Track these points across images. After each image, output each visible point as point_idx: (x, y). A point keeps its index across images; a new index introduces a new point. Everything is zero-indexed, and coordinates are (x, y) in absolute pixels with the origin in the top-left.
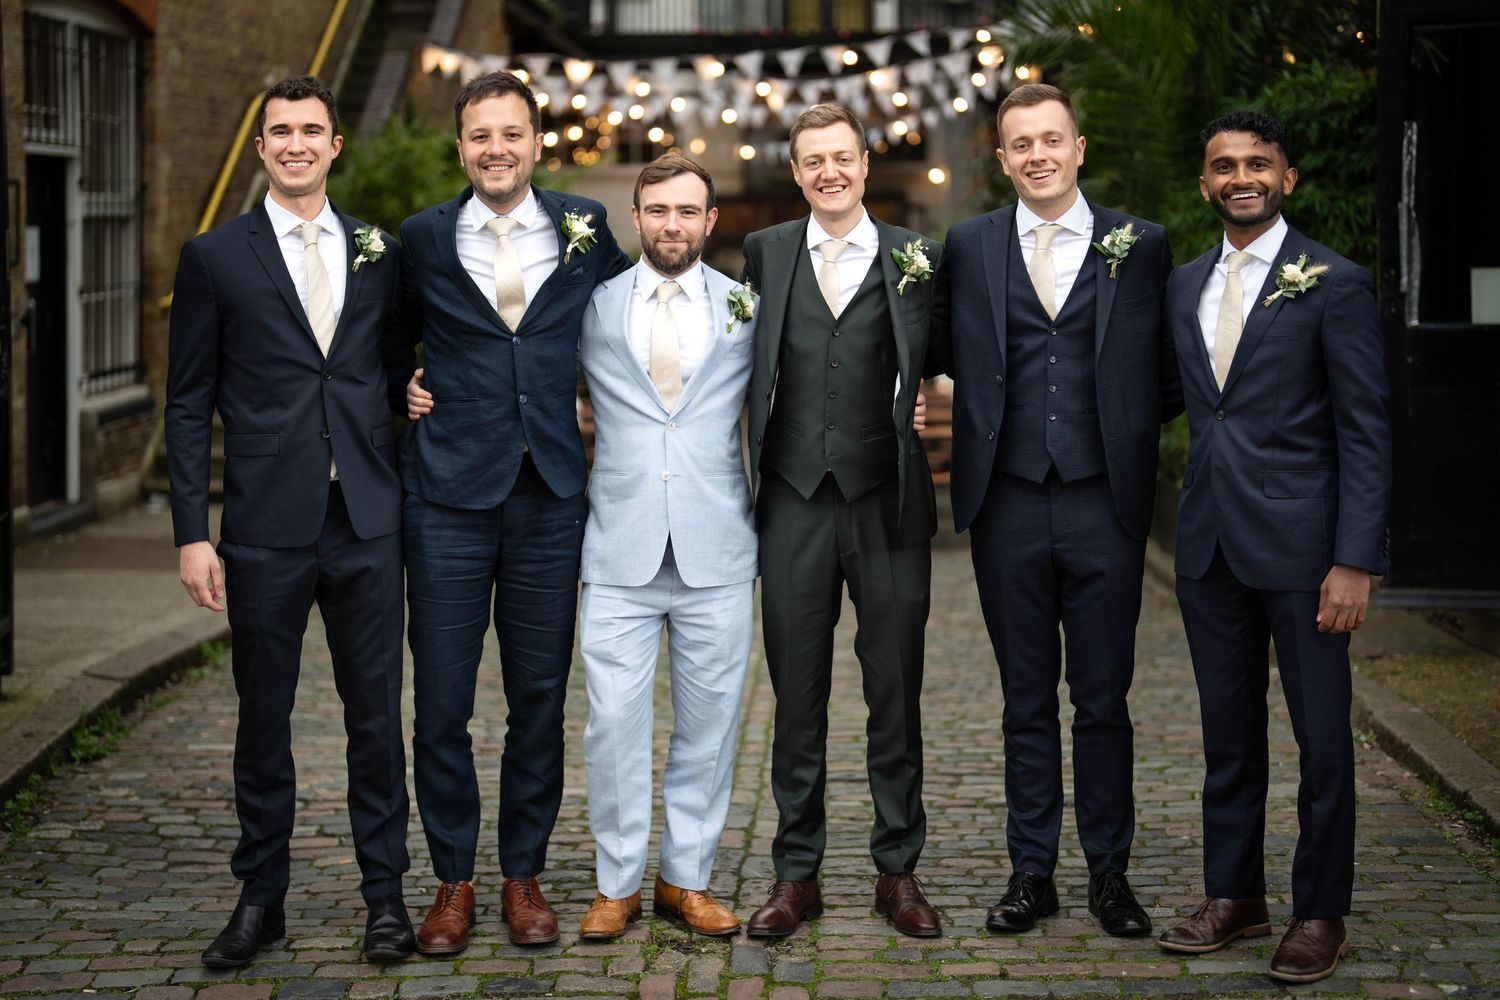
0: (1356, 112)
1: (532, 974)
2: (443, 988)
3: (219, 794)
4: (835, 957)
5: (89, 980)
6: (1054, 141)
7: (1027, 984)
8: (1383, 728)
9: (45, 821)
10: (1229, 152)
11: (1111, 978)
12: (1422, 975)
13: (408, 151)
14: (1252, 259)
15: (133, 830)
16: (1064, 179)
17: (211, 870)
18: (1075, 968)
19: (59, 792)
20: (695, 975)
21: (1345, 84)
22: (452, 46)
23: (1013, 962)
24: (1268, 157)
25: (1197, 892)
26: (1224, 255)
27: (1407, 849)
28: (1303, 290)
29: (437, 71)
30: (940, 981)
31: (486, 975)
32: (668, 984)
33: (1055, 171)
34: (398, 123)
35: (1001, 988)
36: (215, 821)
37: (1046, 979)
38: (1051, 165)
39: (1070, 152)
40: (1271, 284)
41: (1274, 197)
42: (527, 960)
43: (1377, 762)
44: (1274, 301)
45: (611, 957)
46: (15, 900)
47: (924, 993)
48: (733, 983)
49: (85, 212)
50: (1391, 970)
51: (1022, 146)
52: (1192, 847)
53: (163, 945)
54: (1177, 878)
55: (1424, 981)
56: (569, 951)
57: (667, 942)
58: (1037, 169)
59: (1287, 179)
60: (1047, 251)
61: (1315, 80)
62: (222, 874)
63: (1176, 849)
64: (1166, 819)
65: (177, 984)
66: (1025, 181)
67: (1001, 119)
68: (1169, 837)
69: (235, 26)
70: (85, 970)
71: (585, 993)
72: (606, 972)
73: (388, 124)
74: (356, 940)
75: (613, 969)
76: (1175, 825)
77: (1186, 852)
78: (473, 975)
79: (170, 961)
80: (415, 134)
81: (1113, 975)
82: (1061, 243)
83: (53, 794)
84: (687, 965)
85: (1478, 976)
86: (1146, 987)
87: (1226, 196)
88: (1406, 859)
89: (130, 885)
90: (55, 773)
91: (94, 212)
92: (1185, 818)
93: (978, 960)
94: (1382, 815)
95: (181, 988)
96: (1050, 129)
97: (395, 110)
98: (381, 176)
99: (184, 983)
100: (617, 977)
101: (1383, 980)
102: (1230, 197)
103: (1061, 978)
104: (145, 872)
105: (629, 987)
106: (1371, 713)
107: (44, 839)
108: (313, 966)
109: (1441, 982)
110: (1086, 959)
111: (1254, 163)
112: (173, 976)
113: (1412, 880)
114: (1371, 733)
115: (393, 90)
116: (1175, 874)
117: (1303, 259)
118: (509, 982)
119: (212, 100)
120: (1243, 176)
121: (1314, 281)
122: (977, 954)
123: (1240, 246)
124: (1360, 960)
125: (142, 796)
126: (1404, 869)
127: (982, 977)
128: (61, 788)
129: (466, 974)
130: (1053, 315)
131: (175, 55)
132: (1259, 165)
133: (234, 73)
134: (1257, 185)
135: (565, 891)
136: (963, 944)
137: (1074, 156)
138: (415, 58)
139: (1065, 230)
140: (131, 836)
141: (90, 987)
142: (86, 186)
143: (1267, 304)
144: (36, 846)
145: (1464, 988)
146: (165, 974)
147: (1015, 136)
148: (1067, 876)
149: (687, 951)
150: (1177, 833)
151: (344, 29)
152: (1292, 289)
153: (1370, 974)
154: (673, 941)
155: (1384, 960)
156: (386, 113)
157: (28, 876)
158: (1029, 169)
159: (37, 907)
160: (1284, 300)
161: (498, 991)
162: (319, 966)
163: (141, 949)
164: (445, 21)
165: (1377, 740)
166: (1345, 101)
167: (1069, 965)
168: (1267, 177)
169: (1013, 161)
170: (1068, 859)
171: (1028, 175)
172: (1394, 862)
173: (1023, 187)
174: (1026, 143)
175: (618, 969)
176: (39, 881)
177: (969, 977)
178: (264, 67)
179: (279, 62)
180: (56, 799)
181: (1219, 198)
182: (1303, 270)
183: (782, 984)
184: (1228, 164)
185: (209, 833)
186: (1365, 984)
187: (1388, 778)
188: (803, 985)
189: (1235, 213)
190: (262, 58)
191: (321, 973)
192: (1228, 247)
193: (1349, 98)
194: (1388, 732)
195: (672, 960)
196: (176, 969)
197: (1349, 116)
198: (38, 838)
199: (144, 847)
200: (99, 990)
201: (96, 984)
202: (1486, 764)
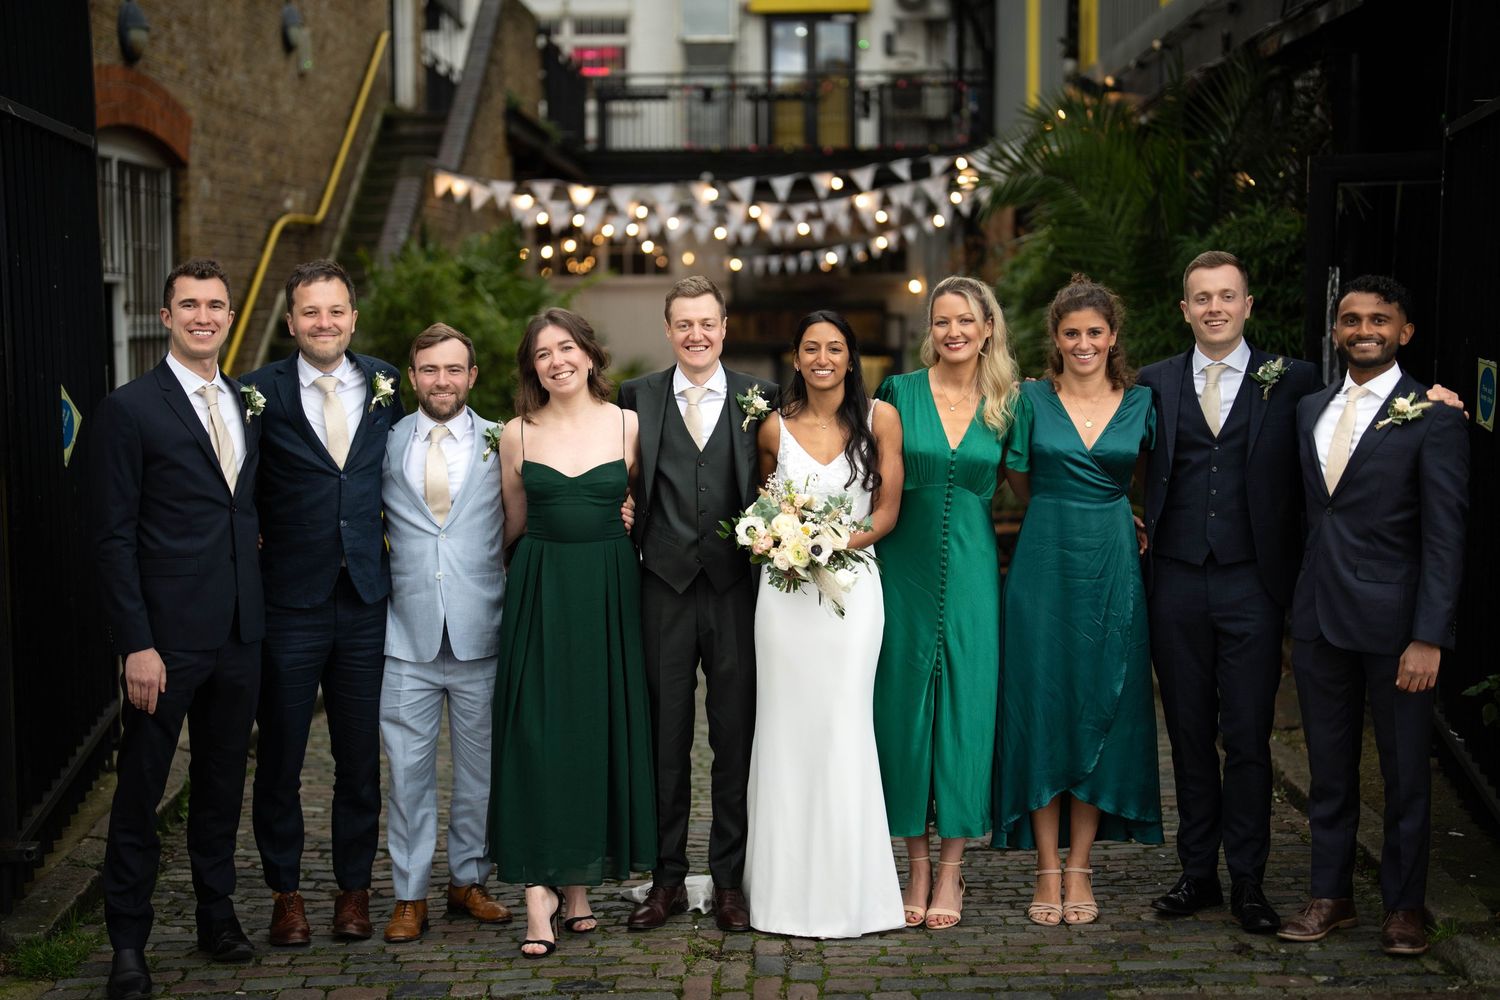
0: (1293, 252)
1: (595, 977)
2: (525, 988)
3: (313, 846)
4: (838, 961)
5: (239, 984)
6: (1229, 297)
7: (991, 980)
8: (1291, 785)
9: (170, 869)
10: (1357, 309)
11: (1058, 975)
12: (1302, 969)
13: (428, 275)
14: (1369, 393)
15: (244, 874)
16: (1234, 328)
17: (316, 905)
18: (1029, 968)
19: (176, 845)
20: (726, 976)
21: (1284, 225)
22: (460, 172)
23: (979, 964)
24: (1388, 314)
25: (1129, 913)
26: (1344, 388)
27: (1300, 879)
28: (1410, 418)
29: (449, 194)
30: (922, 978)
31: (558, 979)
32: (707, 983)
33: (1227, 321)
34: (414, 247)
35: (969, 982)
36: (313, 867)
37: (1006, 976)
38: (1224, 316)
39: (1239, 308)
40: (1383, 413)
41: (1389, 347)
42: (591, 967)
43: (1285, 813)
44: (1384, 426)
45: (658, 964)
46: (163, 927)
47: (909, 987)
48: (756, 982)
49: (131, 333)
50: (1278, 966)
51: (1203, 300)
52: (1127, 879)
53: (293, 959)
54: (1112, 902)
55: (1302, 974)
56: (624, 960)
57: (702, 953)
58: (1213, 318)
59: (1405, 332)
60: (1216, 385)
61: (1258, 221)
62: (326, 908)
63: (1113, 881)
64: (1107, 858)
65: (310, 988)
66: (1203, 327)
67: (1187, 277)
68: (1109, 872)
69: (257, 154)
70: (234, 978)
71: (639, 990)
72: (655, 975)
73: (405, 248)
74: (449, 954)
75: (660, 972)
76: (1113, 863)
77: (1121, 883)
78: (549, 978)
79: (302, 971)
80: (431, 257)
81: (1059, 972)
82: (1226, 379)
83: (172, 847)
84: (720, 969)
85: (1344, 970)
86: (1084, 981)
87: (1352, 344)
88: (1299, 886)
89: (253, 916)
90: (170, 831)
91: (138, 333)
92: (1123, 857)
93: (951, 962)
94: (1284, 853)
95: (314, 990)
96: (1227, 287)
97: (411, 233)
98: (404, 299)
99: (316, 987)
100: (665, 978)
101: (1270, 974)
102: (1354, 345)
103: (1018, 975)
104: (262, 907)
105: (675, 985)
106: (1283, 773)
107: (174, 882)
108: (418, 974)
109: (1316, 974)
110: (1037, 961)
111: (1376, 319)
112: (305, 981)
113: (1301, 901)
114: (1283, 789)
115: (409, 214)
116: (1112, 899)
117: (1412, 396)
118: (577, 983)
119: (239, 225)
120: (1366, 329)
121: (1418, 413)
122: (950, 958)
123: (1360, 381)
124: (1253, 960)
125: (247, 849)
126: (1296, 893)
127: (954, 975)
128: (176, 842)
129: (543, 977)
130: (1216, 432)
131: (205, 184)
132: (1380, 321)
133: (258, 198)
134: (1377, 337)
135: (614, 917)
136: (940, 951)
137: (1243, 311)
138: (428, 183)
139: (1229, 368)
140: (245, 879)
141: (240, 990)
142: (132, 309)
143: (1378, 427)
144: (167, 887)
145: (1332, 978)
146: (300, 980)
147: (1198, 291)
148: (1024, 901)
149: (718, 960)
150: (1116, 868)
151: (355, 151)
152: (1400, 417)
153: (1260, 969)
154: (707, 952)
155: (1273, 960)
156: (402, 237)
157: (167, 909)
158: (1207, 318)
159: (182, 933)
160: (1392, 426)
161: (570, 990)
162: (422, 973)
163: (275, 963)
164: (452, 147)
165: (1286, 796)
166: (1283, 241)
167: (1025, 965)
168: (1385, 330)
169: (1194, 311)
170: (1026, 889)
171: (1206, 323)
172: (1289, 889)
173: (1201, 331)
174: (1207, 296)
175: (665, 972)
176: (178, 914)
177: (945, 975)
178: (284, 191)
179: (297, 187)
180: (175, 851)
181: (1345, 344)
182: (1412, 404)
183: (796, 981)
184: (1355, 319)
185: (309, 877)
186: (1256, 976)
187: (1293, 826)
188: (813, 982)
189: (1356, 356)
190: (282, 183)
191: (425, 979)
192: (1349, 382)
193: (1287, 239)
194: (1296, 787)
195: (707, 966)
196: (307, 977)
197: (1286, 255)
198: (168, 881)
199: (256, 888)
200: (248, 992)
201: (245, 987)
202: (1372, 812)
